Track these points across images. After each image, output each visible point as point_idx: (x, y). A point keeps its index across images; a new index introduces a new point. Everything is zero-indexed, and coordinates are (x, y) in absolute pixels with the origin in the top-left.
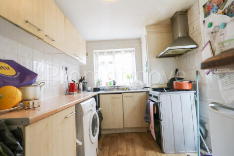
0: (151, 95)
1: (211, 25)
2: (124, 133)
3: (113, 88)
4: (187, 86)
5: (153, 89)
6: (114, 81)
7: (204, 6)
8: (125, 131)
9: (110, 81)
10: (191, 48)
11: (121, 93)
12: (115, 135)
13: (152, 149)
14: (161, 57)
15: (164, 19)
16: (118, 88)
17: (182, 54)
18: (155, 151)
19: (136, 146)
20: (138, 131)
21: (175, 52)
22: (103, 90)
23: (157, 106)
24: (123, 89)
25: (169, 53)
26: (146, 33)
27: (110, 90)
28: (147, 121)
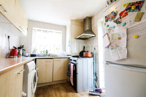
0: (71, 60)
1: (108, 26)
2: (52, 85)
3: (46, 55)
4: (90, 55)
5: (72, 56)
6: (47, 51)
7: (106, 17)
8: (53, 83)
9: (44, 50)
10: (93, 36)
11: (52, 58)
12: (46, 87)
13: (71, 92)
14: (78, 39)
15: (81, 18)
16: (49, 55)
17: (88, 39)
18: (73, 92)
19: (61, 91)
20: (61, 83)
21: (86, 37)
22: (38, 56)
23: (75, 66)
24: (53, 56)
25: (83, 37)
26: (70, 24)
27: (44, 56)
28: (68, 76)
